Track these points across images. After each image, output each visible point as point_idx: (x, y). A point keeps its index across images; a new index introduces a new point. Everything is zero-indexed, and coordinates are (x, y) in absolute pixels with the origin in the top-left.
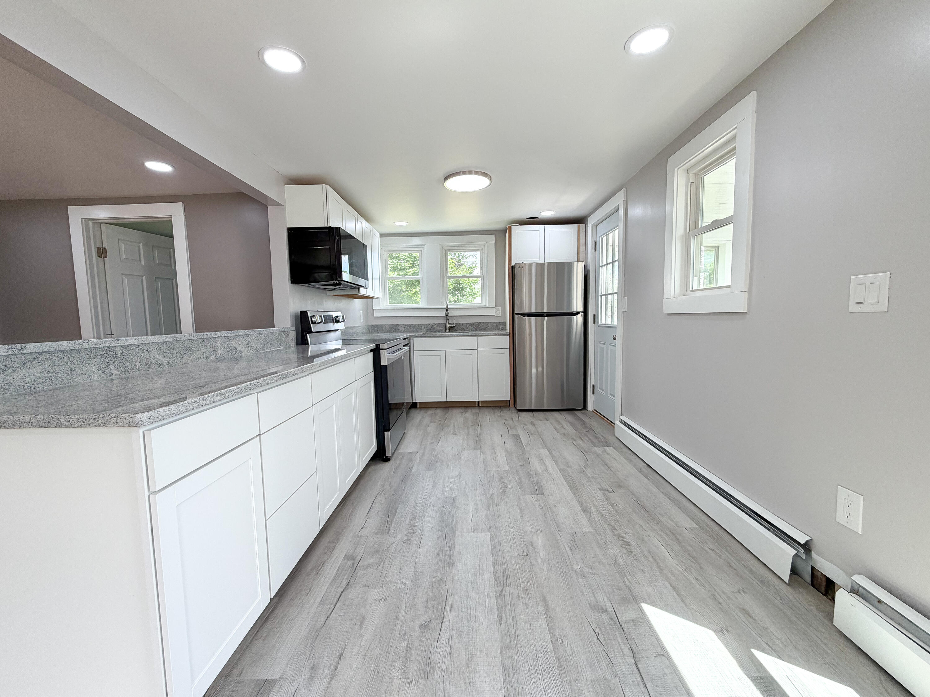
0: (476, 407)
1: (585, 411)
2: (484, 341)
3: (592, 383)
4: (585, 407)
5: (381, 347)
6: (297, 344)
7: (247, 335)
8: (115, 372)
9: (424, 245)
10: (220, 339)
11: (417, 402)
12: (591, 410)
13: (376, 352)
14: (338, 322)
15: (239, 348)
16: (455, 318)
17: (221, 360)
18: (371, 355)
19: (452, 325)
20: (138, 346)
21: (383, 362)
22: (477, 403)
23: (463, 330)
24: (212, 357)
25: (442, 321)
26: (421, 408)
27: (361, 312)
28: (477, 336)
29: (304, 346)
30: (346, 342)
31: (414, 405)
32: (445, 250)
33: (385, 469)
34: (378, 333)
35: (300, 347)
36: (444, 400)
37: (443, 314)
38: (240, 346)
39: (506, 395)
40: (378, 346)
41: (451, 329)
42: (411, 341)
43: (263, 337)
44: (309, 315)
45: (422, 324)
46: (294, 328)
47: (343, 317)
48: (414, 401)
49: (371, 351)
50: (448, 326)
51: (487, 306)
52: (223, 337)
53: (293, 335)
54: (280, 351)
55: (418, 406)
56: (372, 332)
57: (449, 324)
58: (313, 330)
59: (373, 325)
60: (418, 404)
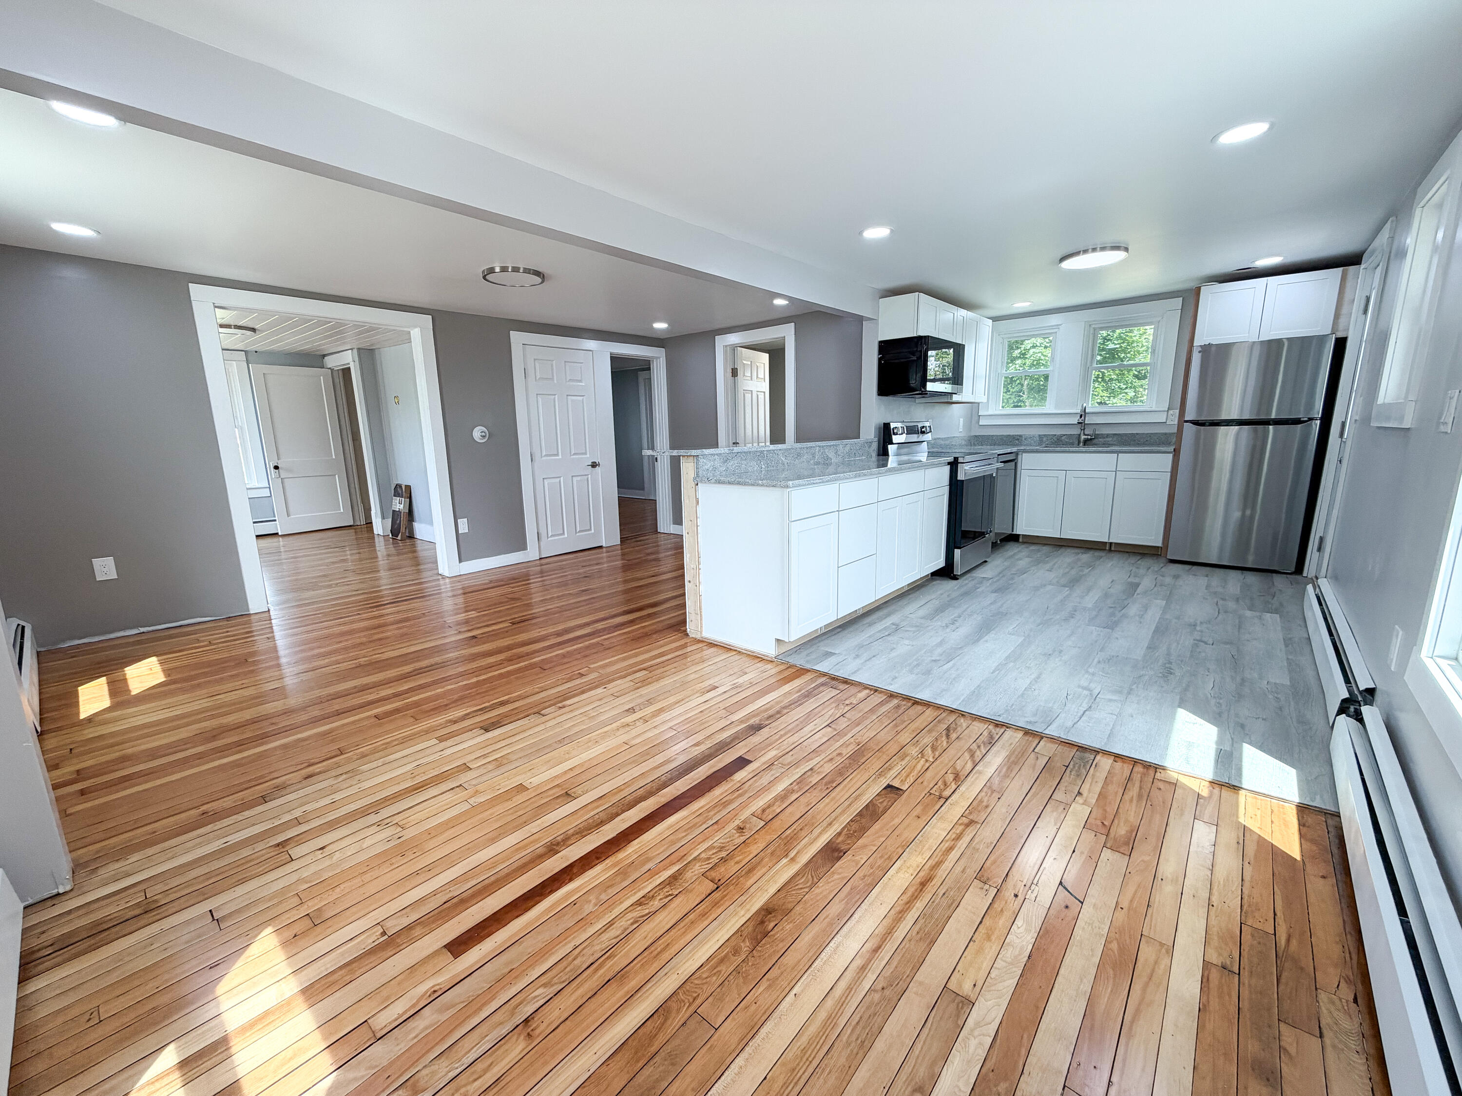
0: (1105, 550)
1: (1298, 577)
2: (1129, 461)
3: (1320, 533)
4: (1299, 568)
5: (960, 460)
6: (879, 455)
7: (836, 445)
8: (763, 466)
9: (1060, 325)
10: (818, 448)
11: (1019, 535)
12: (1309, 576)
13: (954, 465)
14: (923, 433)
15: (830, 456)
16: (1094, 427)
17: (818, 463)
18: (948, 468)
19: (1089, 437)
20: (774, 450)
21: (961, 477)
22: (1108, 545)
23: (1105, 444)
24: (812, 462)
25: (1076, 431)
26: (1024, 543)
27: (962, 420)
28: (1118, 452)
29: (884, 457)
30: (931, 454)
31: (1014, 538)
32: (1095, 329)
33: (948, 585)
34: (982, 445)
35: (881, 457)
36: (1057, 535)
37: (1075, 420)
38: (831, 454)
39: (1155, 539)
40: (956, 459)
41: (1086, 442)
42: (1020, 457)
43: (847, 448)
44: (892, 427)
45: (1045, 435)
46: (876, 439)
47: (930, 427)
48: (1014, 533)
49: (949, 463)
50: (1083, 437)
51: (1154, 409)
52: (819, 446)
53: (875, 446)
54: (862, 460)
55: (1021, 540)
56: (975, 445)
57: (1086, 435)
58: (894, 442)
59: (976, 436)
60: (1021, 537)
